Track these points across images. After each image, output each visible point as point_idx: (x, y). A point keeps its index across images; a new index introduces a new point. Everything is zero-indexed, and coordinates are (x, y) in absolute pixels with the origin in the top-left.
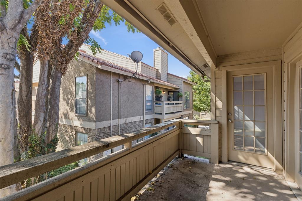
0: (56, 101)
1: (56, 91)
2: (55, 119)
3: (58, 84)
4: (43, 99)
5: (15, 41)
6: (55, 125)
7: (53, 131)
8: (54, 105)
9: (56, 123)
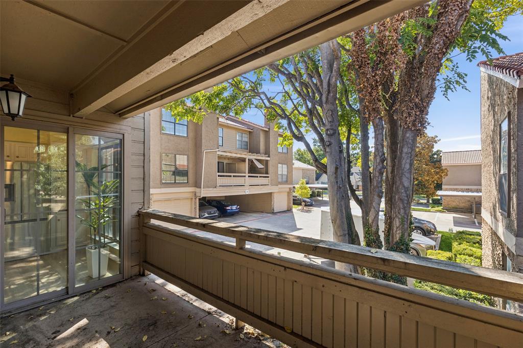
0: (402, 179)
1: (403, 163)
2: (400, 210)
3: (406, 150)
4: (378, 177)
5: (331, 113)
6: (399, 218)
7: (397, 228)
8: (399, 186)
9: (401, 215)
